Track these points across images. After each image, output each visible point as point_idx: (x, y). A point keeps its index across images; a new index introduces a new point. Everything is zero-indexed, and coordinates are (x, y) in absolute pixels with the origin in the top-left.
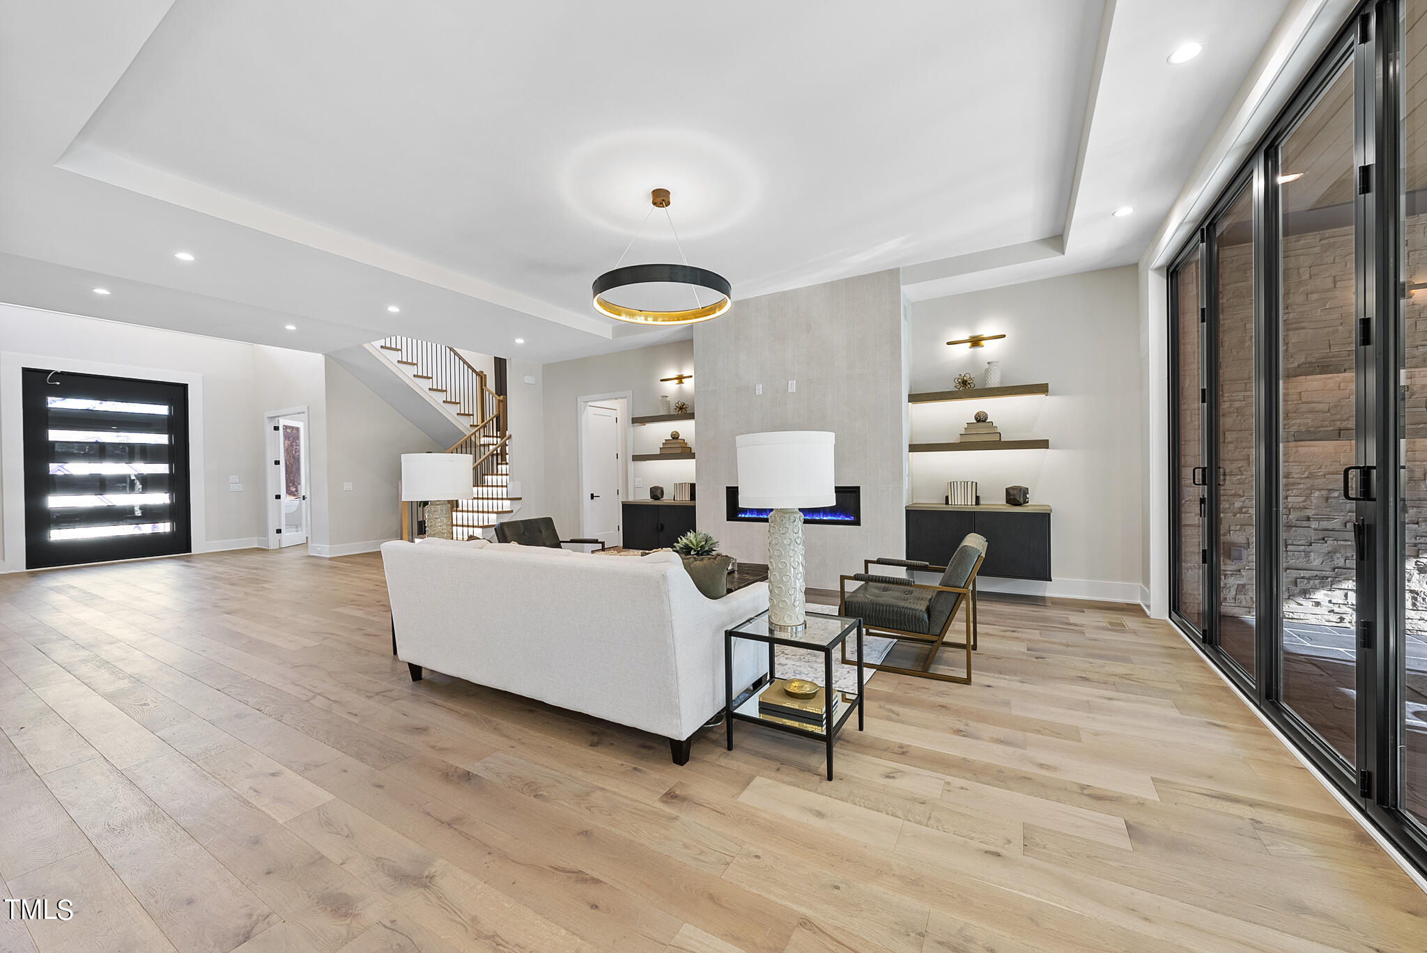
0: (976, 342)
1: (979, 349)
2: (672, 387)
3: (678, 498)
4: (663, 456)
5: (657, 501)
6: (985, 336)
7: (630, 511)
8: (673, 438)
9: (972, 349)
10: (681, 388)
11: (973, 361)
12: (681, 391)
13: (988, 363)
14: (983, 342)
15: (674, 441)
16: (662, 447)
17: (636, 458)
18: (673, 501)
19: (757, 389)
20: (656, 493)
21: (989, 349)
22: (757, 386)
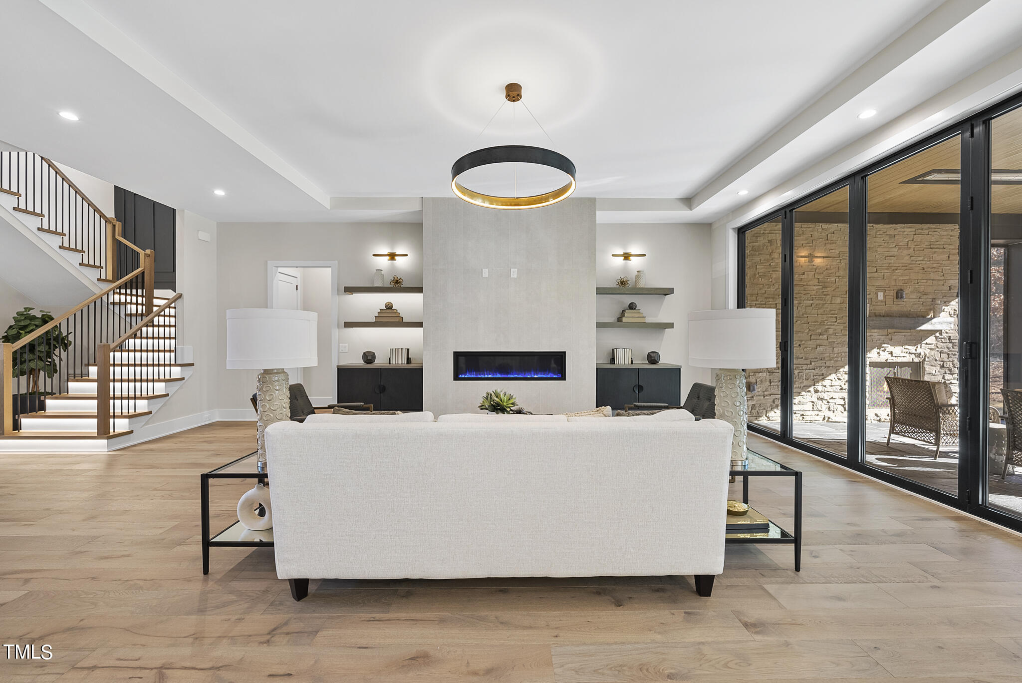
0: (627, 256)
1: (628, 262)
2: (384, 262)
3: (393, 362)
4: (378, 323)
5: (369, 365)
6: (632, 254)
7: (345, 375)
8: (388, 309)
9: (624, 261)
10: (393, 264)
11: (625, 269)
12: (393, 268)
13: (638, 272)
14: (631, 258)
15: (389, 311)
16: (377, 315)
17: (348, 325)
18: (388, 365)
19: (483, 273)
20: (369, 357)
21: (635, 262)
22: (483, 270)
